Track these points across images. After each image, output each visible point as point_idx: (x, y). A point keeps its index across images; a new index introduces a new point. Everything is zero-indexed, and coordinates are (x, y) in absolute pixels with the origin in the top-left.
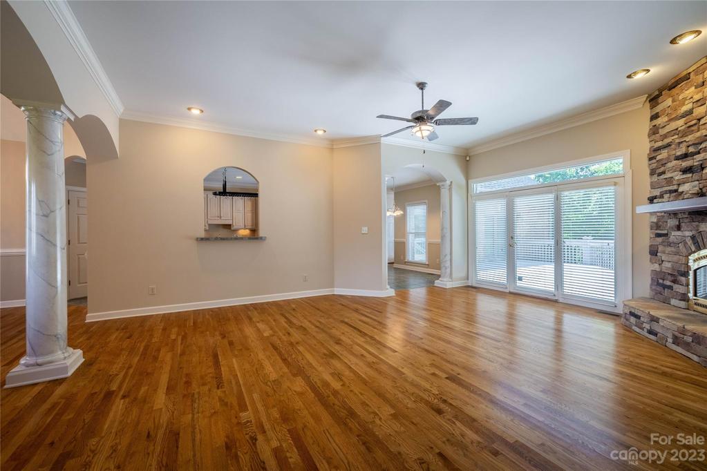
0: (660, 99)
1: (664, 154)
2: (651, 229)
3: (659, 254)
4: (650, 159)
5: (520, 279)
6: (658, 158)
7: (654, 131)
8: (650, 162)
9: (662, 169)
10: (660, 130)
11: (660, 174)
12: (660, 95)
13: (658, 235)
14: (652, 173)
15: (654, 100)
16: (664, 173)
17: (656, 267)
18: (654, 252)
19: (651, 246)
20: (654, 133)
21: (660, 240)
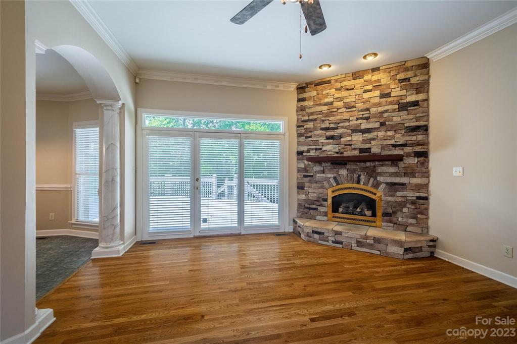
0: (307, 90)
1: (310, 125)
2: (298, 172)
3: (305, 188)
4: (298, 127)
5: (205, 220)
6: (305, 127)
7: (302, 109)
8: (298, 129)
9: (310, 134)
10: (307, 110)
11: (307, 137)
12: (306, 87)
13: (305, 176)
14: (300, 135)
15: (301, 89)
16: (310, 137)
17: (303, 197)
18: (301, 187)
19: (298, 183)
20: (302, 110)
21: (307, 179)
